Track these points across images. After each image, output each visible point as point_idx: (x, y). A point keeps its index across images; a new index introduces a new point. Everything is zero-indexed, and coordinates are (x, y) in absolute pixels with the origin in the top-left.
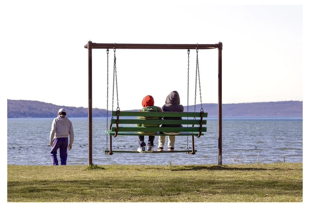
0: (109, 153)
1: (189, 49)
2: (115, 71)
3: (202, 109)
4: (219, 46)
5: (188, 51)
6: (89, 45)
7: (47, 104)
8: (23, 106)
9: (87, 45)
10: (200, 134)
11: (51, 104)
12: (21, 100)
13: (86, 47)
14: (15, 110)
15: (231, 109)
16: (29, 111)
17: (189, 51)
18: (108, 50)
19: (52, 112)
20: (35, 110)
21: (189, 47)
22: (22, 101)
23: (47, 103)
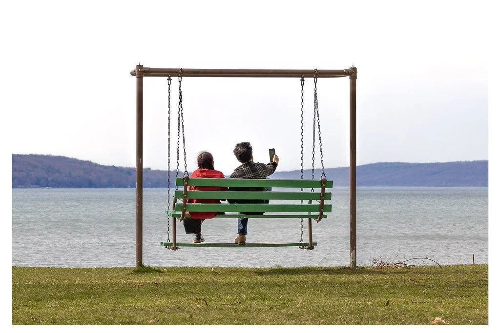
0: (172, 247)
1: (303, 78)
2: (181, 113)
3: (323, 175)
4: (352, 73)
5: (301, 80)
6: (138, 71)
7: (82, 162)
8: (35, 167)
9: (135, 71)
10: (321, 216)
11: (89, 163)
12: (31, 155)
13: (133, 74)
14: (21, 173)
15: (433, 174)
16: (46, 176)
17: (303, 80)
18: (169, 79)
19: (90, 177)
20: (57, 174)
21: (302, 74)
22: (34, 157)
23: (81, 160)
